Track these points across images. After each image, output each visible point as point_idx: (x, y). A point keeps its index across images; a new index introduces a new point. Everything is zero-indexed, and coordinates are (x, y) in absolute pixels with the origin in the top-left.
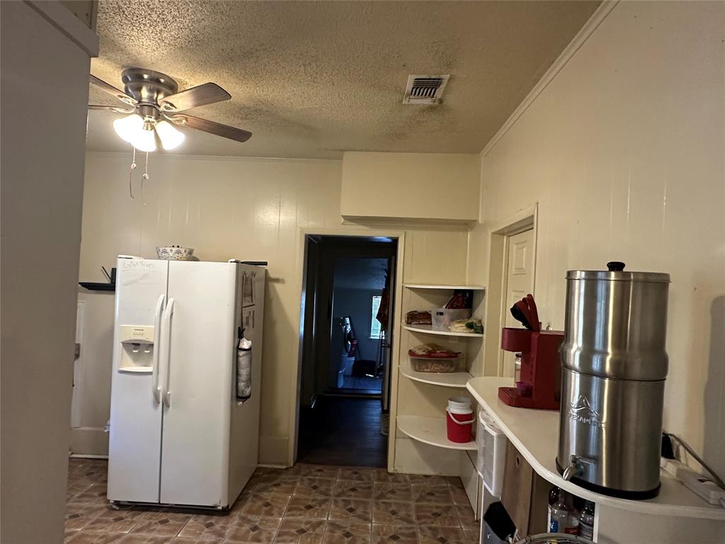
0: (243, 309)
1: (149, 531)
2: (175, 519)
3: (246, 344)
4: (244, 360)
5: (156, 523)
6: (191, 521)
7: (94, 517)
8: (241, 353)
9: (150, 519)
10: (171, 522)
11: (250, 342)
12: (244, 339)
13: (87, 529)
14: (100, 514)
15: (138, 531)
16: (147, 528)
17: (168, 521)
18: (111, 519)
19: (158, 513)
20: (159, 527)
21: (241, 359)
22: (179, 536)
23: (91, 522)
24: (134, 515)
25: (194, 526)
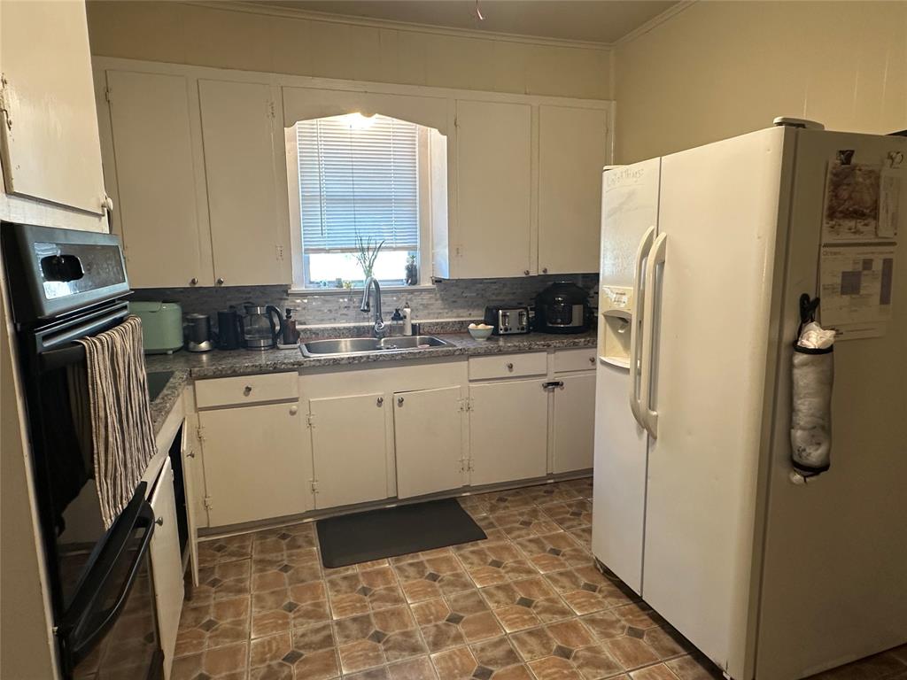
0: (823, 249)
1: (602, 633)
2: (654, 639)
3: (815, 337)
4: (806, 377)
5: (623, 628)
6: (674, 662)
7: (571, 566)
8: (799, 358)
9: (623, 615)
10: (645, 642)
11: (829, 334)
12: (813, 325)
13: (549, 577)
14: (580, 566)
15: (592, 621)
16: (605, 626)
17: (641, 637)
18: (583, 581)
19: (641, 613)
20: (621, 636)
21: (797, 372)
22: (632, 674)
23: (562, 570)
24: (611, 594)
25: (670, 675)
